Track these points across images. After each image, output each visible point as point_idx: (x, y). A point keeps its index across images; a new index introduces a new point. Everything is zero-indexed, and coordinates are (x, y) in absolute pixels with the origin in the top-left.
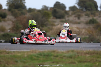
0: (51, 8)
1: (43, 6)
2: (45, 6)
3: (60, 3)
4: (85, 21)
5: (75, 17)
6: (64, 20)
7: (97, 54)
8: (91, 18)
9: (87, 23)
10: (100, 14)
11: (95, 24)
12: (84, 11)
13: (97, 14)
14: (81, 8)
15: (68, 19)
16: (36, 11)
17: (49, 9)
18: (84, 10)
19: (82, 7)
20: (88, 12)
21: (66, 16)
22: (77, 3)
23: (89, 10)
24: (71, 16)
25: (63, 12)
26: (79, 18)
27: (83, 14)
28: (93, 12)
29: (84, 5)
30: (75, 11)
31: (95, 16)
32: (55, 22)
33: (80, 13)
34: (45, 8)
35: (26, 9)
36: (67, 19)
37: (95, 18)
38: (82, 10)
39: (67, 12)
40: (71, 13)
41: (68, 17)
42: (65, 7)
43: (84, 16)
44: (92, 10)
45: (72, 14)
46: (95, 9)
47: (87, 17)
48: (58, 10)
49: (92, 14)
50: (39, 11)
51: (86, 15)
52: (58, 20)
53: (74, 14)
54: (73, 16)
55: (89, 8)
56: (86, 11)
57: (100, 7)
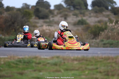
0: (33, 7)
1: (23, 4)
2: (26, 4)
4: (72, 22)
5: (61, 17)
6: (48, 20)
7: (87, 60)
8: (79, 18)
9: (75, 24)
10: (90, 14)
11: (84, 26)
12: (72, 11)
13: (87, 13)
14: (68, 7)
15: (53, 20)
16: (15, 10)
17: (30, 7)
18: (72, 9)
19: (69, 5)
20: (77, 12)
21: (51, 16)
22: (64, 1)
23: (77, 9)
24: (56, 16)
25: (47, 11)
26: (65, 19)
27: (71, 14)
28: (83, 11)
29: (72, 3)
30: (61, 11)
31: (84, 16)
32: (38, 23)
33: (66, 13)
34: (26, 6)
35: (4, 7)
36: (51, 19)
37: (84, 18)
38: (69, 9)
39: (51, 12)
40: (56, 12)
41: (53, 17)
42: (49, 6)
43: (72, 16)
44: (81, 9)
45: (58, 14)
46: (85, 8)
47: (75, 17)
48: (41, 9)
49: (81, 13)
50: (19, 10)
51: (74, 15)
52: (41, 21)
53: (60, 13)
54: (59, 16)
55: (78, 7)
56: (74, 10)
57: (92, 5)
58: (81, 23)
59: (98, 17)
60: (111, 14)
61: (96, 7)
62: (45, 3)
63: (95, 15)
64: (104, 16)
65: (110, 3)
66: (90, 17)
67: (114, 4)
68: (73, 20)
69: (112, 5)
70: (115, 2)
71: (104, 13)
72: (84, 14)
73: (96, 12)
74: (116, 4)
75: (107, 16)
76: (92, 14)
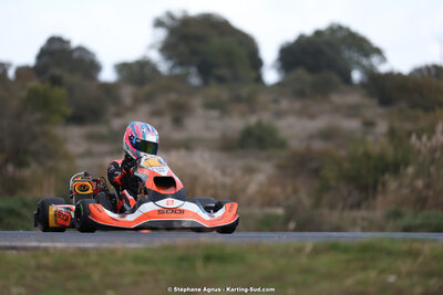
3: (68, 42)
4: (207, 135)
5: (156, 113)
6: (101, 129)
8: (236, 124)
10: (276, 101)
12: (196, 89)
13: (263, 98)
14: (178, 71)
18: (195, 80)
19: (181, 63)
20: (216, 91)
21: (112, 109)
22: (159, 46)
23: (221, 80)
24: (132, 109)
26: (178, 122)
27: (197, 102)
28: (245, 90)
29: (195, 53)
30: (147, 88)
31: (253, 111)
33: (173, 97)
38: (183, 79)
40: (127, 93)
41: (118, 115)
42: (95, 66)
43: (200, 112)
44: (236, 78)
45: (137, 101)
46: (253, 74)
47: (215, 113)
49: (238, 99)
51: (210, 106)
53: (149, 98)
54: (144, 109)
55: (224, 72)
56: (206, 82)
57: (279, 65)
58: (256, 141)
59: (312, 116)
60: (367, 101)
61: (301, 73)
62: (76, 55)
63: (297, 105)
64: (337, 110)
65: (355, 56)
66: (279, 114)
67: (375, 60)
68: (208, 128)
69: (364, 61)
70: (378, 51)
71: (337, 99)
72: (250, 103)
73: (300, 94)
74: (384, 59)
75: (352, 111)
76: (285, 104)
